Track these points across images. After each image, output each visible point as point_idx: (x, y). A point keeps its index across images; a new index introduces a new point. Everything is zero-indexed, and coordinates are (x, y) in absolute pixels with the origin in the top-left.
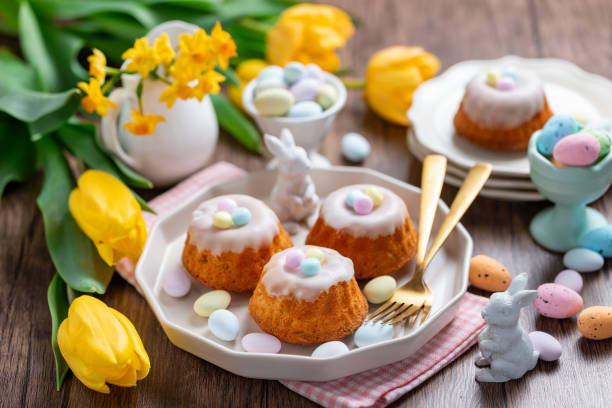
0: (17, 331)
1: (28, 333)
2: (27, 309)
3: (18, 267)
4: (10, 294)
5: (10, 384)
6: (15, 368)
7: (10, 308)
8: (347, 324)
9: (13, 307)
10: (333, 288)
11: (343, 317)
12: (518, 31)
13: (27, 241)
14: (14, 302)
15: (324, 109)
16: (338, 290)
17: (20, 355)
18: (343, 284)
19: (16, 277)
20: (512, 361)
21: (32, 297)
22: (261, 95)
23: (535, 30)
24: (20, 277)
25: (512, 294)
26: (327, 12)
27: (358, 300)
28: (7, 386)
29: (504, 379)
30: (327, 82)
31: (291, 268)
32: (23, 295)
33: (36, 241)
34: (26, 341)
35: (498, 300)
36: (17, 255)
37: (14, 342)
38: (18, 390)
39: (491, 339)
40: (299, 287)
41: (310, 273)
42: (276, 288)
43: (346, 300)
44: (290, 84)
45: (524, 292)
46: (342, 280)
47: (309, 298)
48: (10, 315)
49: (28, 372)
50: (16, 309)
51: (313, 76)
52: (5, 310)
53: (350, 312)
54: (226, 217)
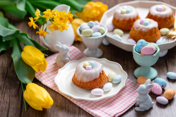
0: (6, 95)
1: (9, 96)
2: (9, 89)
3: (6, 76)
4: (4, 84)
5: (4, 111)
6: (5, 106)
7: (4, 88)
8: (155, 39)
9: (5, 88)
10: (152, 29)
11: (154, 37)
13: (9, 68)
14: (5, 87)
15: (102, 34)
16: (154, 30)
17: (7, 102)
18: (155, 28)
19: (6, 79)
20: (146, 105)
21: (10, 85)
24: (7, 79)
25: (146, 85)
27: (158, 33)
28: (3, 112)
29: (143, 110)
31: (142, 23)
32: (8, 85)
33: (11, 68)
34: (8, 98)
35: (142, 87)
36: (6, 73)
37: (5, 98)
38: (6, 113)
39: (140, 98)
40: (143, 28)
41: (146, 24)
42: (137, 28)
43: (155, 32)
44: (91, 27)
45: (149, 84)
46: (155, 27)
47: (146, 31)
48: (4, 90)
49: (9, 107)
50: (5, 89)
51: (97, 24)
52: (2, 89)
53: (156, 36)
54: (124, 10)
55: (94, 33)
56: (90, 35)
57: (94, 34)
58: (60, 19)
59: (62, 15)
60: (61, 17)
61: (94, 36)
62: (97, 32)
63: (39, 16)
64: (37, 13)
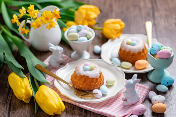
12: (148, 15)
15: (88, 39)
22: (70, 34)
23: (153, 14)
25: (133, 80)
26: (93, 7)
30: (90, 31)
35: (129, 82)
39: (127, 93)
44: (78, 31)
45: (137, 79)
51: (85, 29)
55: (80, 37)
56: (75, 39)
57: (80, 39)
58: (45, 19)
59: (48, 14)
60: (47, 17)
61: (80, 41)
62: (84, 36)
63: (24, 14)
64: (21, 11)
